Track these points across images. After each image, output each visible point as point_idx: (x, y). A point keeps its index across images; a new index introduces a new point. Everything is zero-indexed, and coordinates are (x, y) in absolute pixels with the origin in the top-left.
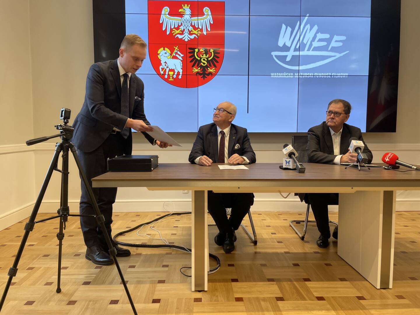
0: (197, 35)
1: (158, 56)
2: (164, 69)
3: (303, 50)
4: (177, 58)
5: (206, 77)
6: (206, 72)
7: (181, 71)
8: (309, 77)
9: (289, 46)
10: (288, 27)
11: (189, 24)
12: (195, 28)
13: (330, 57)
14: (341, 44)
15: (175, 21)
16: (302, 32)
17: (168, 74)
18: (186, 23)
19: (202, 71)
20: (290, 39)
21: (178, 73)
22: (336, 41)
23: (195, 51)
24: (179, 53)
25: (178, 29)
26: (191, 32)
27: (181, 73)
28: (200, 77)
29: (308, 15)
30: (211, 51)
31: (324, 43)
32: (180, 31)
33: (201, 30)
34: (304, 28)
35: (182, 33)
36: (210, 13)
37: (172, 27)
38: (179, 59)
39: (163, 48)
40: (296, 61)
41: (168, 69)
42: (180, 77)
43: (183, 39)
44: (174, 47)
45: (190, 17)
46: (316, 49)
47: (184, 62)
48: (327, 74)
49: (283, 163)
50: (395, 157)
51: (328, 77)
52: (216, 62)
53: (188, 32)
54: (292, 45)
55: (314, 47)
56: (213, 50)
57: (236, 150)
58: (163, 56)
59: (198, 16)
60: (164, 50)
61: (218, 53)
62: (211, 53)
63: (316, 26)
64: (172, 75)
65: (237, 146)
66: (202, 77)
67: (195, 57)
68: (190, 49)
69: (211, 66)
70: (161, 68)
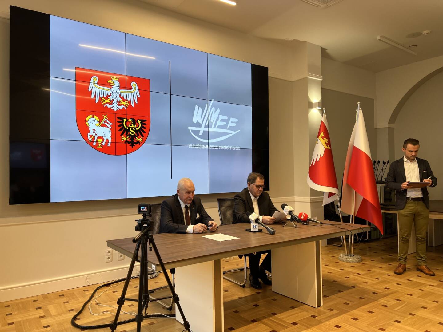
0: (126, 107)
1: (86, 123)
2: (93, 136)
3: (211, 127)
4: (106, 126)
5: (134, 146)
6: (134, 141)
7: (110, 139)
9: (201, 123)
10: (200, 108)
11: (117, 95)
12: (123, 100)
13: (229, 134)
14: (234, 125)
15: (104, 91)
16: (210, 113)
17: (97, 142)
18: (114, 94)
19: (130, 140)
20: (201, 118)
21: (107, 141)
22: (232, 122)
23: (124, 121)
24: (107, 121)
25: (107, 98)
26: (119, 102)
27: (110, 141)
28: (128, 145)
29: (213, 100)
30: (138, 122)
31: (224, 123)
32: (109, 101)
33: (130, 102)
34: (211, 109)
35: (111, 102)
36: (137, 88)
37: (101, 96)
38: (108, 128)
39: (91, 115)
40: (206, 135)
41: (97, 136)
42: (109, 144)
43: (112, 108)
44: (103, 115)
45: (119, 89)
46: (219, 127)
47: (113, 130)
48: (227, 147)
49: (250, 227)
50: (306, 216)
51: (228, 149)
52: (142, 132)
53: (117, 102)
54: (203, 122)
55: (218, 125)
56: (140, 121)
57: (198, 219)
58: (91, 123)
59: (126, 88)
60: (93, 117)
61: (145, 124)
62: (138, 124)
63: (219, 109)
64: (101, 142)
65: (198, 216)
66: (130, 146)
67: (124, 126)
68: (119, 118)
69: (138, 135)
70: (90, 135)
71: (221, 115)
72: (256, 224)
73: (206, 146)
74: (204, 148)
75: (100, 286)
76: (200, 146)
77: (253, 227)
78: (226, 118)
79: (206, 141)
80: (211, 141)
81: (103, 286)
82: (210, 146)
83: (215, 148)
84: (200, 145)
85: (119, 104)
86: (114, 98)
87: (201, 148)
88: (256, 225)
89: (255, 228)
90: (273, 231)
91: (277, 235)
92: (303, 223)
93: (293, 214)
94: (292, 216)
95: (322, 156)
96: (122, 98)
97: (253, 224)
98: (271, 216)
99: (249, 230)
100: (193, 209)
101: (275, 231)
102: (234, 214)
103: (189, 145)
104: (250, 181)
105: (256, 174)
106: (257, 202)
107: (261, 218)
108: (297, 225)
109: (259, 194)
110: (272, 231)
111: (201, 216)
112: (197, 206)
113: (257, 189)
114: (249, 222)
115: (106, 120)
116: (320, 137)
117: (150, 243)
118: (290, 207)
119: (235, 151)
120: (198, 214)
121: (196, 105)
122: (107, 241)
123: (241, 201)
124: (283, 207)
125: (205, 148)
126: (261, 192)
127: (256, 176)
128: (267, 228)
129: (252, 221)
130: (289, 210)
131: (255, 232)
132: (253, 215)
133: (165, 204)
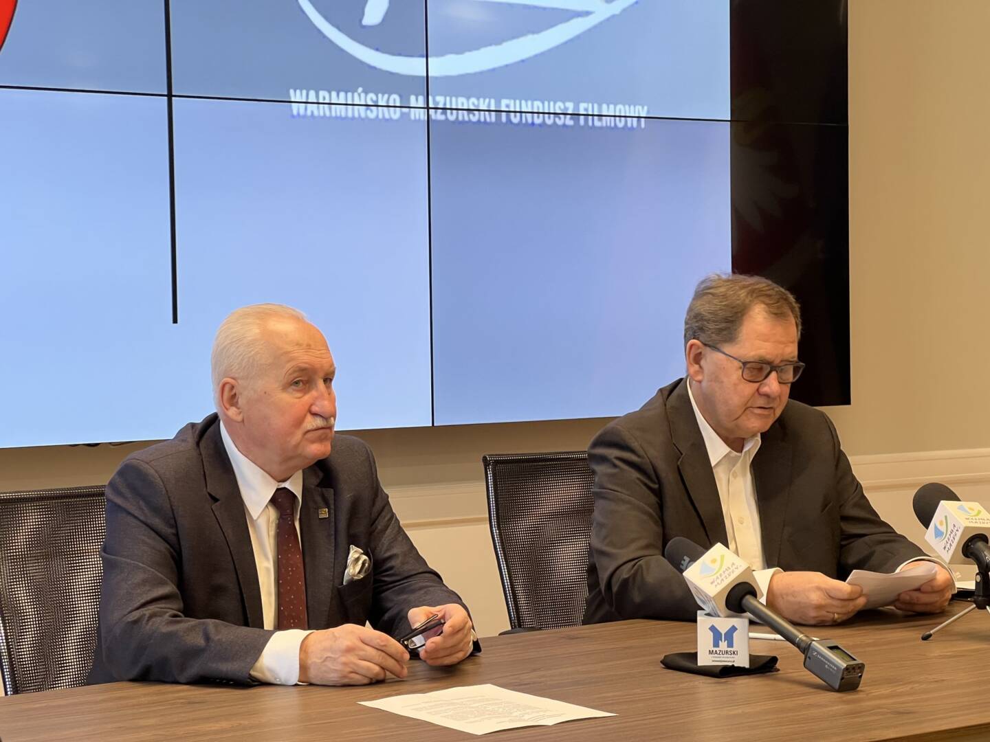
8: (479, 121)
13: (568, 15)
48: (559, 106)
51: (560, 121)
57: (352, 583)
65: (356, 563)
72: (735, 621)
73: (413, 103)
74: (395, 114)
76: (370, 98)
77: (716, 644)
79: (412, 66)
80: (441, 66)
82: (441, 101)
83: (474, 117)
84: (366, 92)
87: (373, 113)
88: (734, 629)
89: (723, 645)
90: (847, 669)
94: (985, 570)
97: (715, 621)
99: (684, 663)
101: (861, 667)
103: (296, 95)
104: (701, 329)
109: (757, 423)
110: (843, 665)
111: (377, 567)
112: (347, 496)
113: (749, 388)
118: (976, 506)
120: (355, 552)
124: (926, 504)
125: (402, 114)
127: (743, 293)
128: (805, 649)
129: (707, 599)
130: (966, 528)
131: (729, 672)
132: (714, 561)
133: (133, 489)
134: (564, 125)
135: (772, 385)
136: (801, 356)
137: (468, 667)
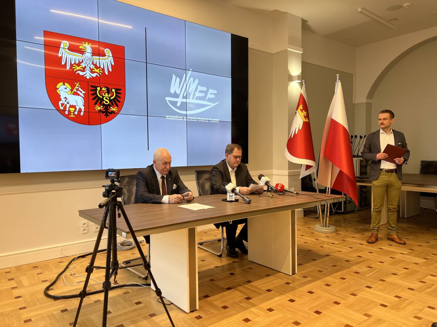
0: (100, 75)
1: (57, 90)
2: (64, 105)
3: (189, 98)
4: (79, 95)
5: (109, 116)
6: (108, 110)
7: (83, 108)
9: (179, 94)
10: (177, 77)
11: (90, 62)
12: (97, 67)
13: (208, 105)
14: (213, 96)
15: (76, 57)
16: (188, 83)
17: (69, 111)
18: (87, 61)
19: (104, 109)
20: (179, 88)
21: (80, 110)
22: (211, 94)
23: (97, 89)
24: (80, 89)
25: (79, 65)
26: (92, 70)
27: (83, 110)
28: (103, 115)
29: (191, 70)
30: (113, 91)
31: (203, 95)
32: (81, 68)
33: (103, 70)
34: (189, 80)
35: (83, 70)
36: (111, 55)
37: (73, 63)
38: (81, 96)
39: (62, 83)
40: (184, 106)
41: (69, 105)
42: (82, 114)
43: (85, 76)
44: (75, 83)
45: (92, 56)
46: (198, 98)
47: (86, 98)
48: (206, 119)
49: (227, 197)
50: (283, 186)
51: (206, 121)
52: (118, 101)
53: (90, 70)
54: (180, 93)
55: (197, 97)
56: (115, 90)
57: (174, 189)
58: (62, 91)
59: (99, 55)
60: (64, 84)
61: (120, 93)
62: (113, 93)
63: (197, 79)
64: (73, 112)
65: (175, 186)
66: (104, 115)
67: (97, 95)
68: (92, 86)
69: (113, 105)
70: (61, 104)
71: (200, 86)
72: (233, 194)
73: (184, 118)
74: (182, 120)
75: (75, 258)
76: (178, 117)
77: (230, 197)
78: (204, 89)
79: (184, 112)
80: (189, 113)
81: (79, 257)
82: (189, 118)
83: (194, 120)
84: (177, 116)
85: (92, 71)
86: (87, 65)
87: (178, 119)
88: (232, 195)
89: (231, 197)
91: (253, 204)
92: (279, 193)
93: (269, 184)
94: (268, 186)
95: (300, 129)
96: (95, 65)
97: (230, 194)
98: (248, 187)
99: (225, 200)
100: (170, 179)
101: (251, 200)
102: (212, 185)
103: (167, 116)
104: (228, 152)
105: (234, 145)
106: (235, 174)
107: (238, 189)
108: (273, 196)
109: (236, 165)
110: (248, 200)
111: (178, 187)
112: (173, 177)
113: (235, 160)
114: (225, 192)
115: (78, 88)
116: (299, 109)
117: (118, 209)
118: (267, 177)
119: (215, 124)
120: (174, 185)
121: (174, 75)
122: (79, 211)
123: (219, 173)
124: (260, 177)
126: (239, 163)
127: (233, 146)
128: (243, 198)
129: (229, 191)
130: (266, 181)
131: (232, 201)
132: (230, 185)
133: (140, 175)
134: (207, 122)
135: (238, 159)
136: (242, 155)
137: (192, 201)
